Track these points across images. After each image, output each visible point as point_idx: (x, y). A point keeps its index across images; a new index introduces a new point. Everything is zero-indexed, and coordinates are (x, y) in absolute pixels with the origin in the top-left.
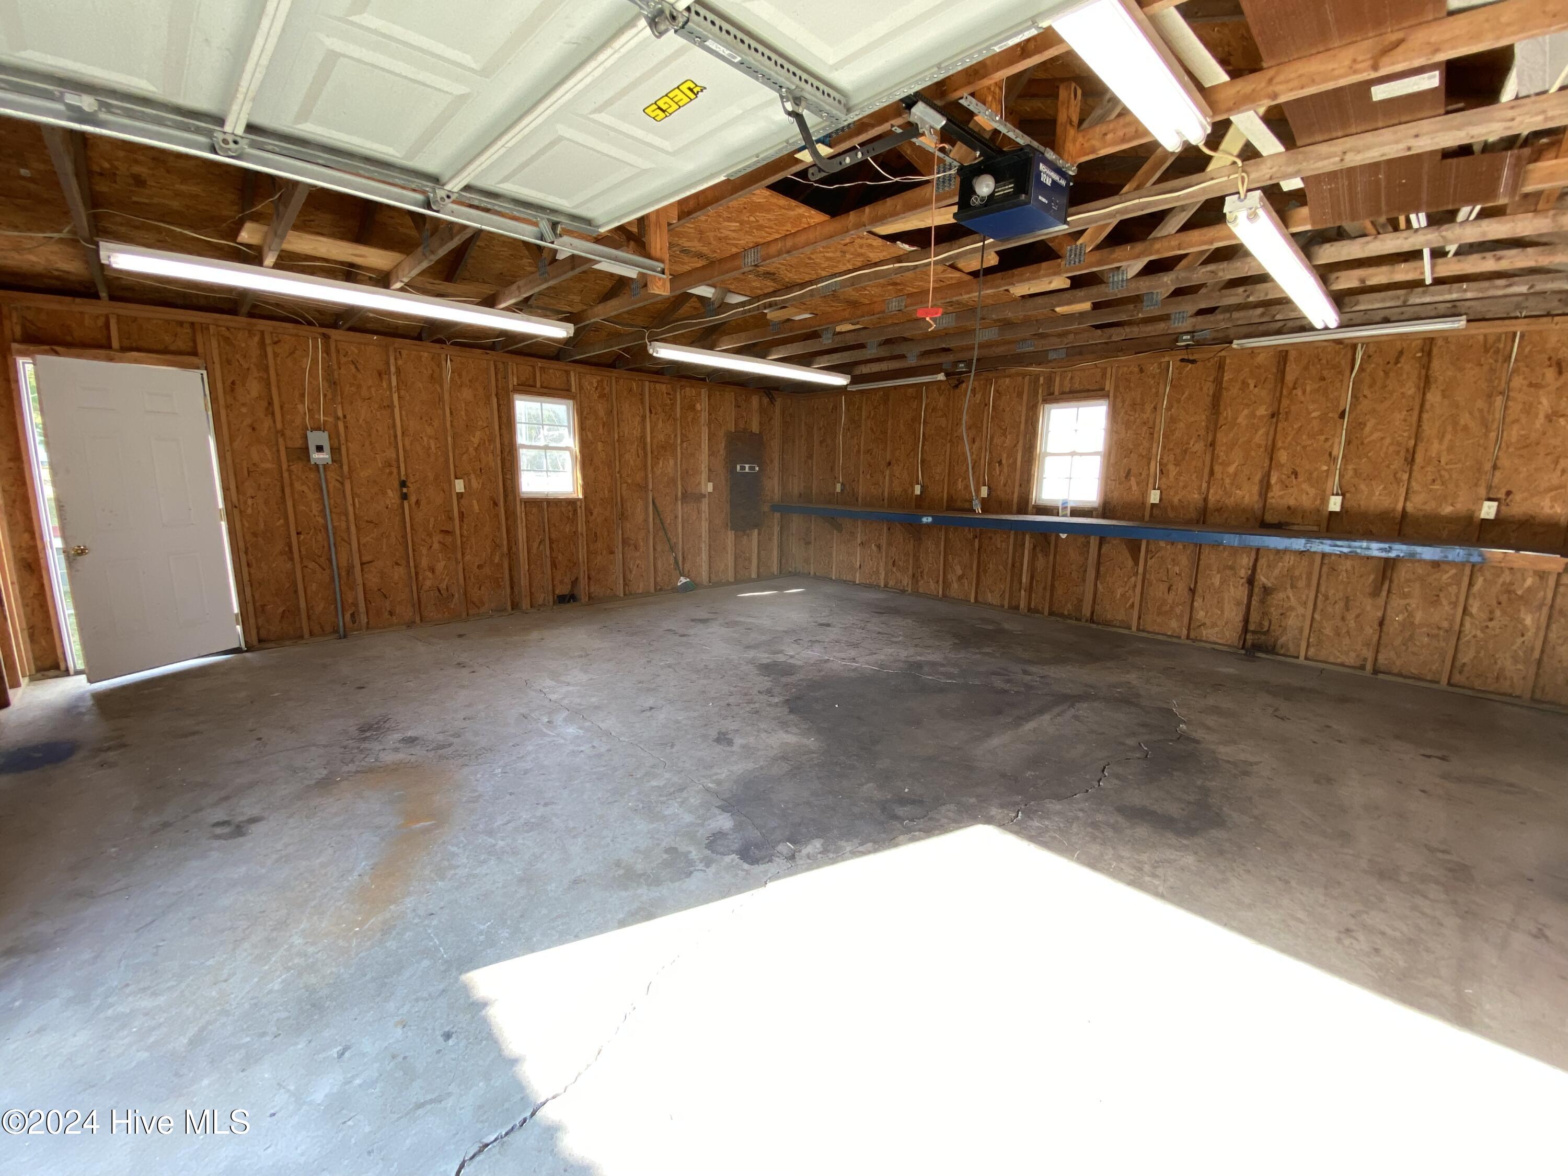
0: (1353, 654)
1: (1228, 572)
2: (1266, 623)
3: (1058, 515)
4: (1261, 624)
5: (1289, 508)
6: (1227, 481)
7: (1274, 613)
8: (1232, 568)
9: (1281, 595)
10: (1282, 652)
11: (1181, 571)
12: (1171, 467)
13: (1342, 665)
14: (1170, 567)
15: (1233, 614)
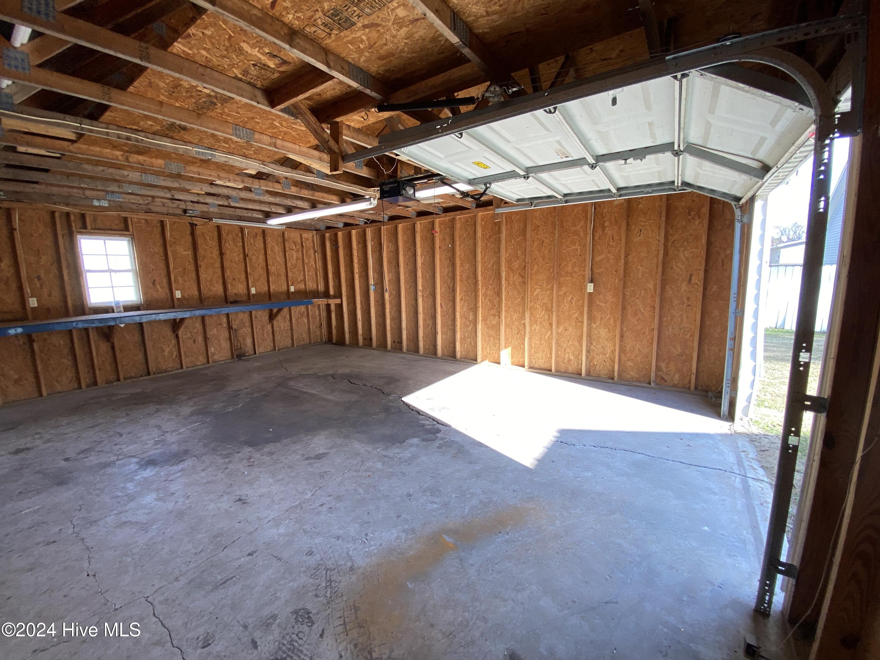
0: (269, 347)
1: (220, 326)
2: (239, 345)
3: (113, 312)
4: (237, 346)
5: (235, 294)
6: (208, 283)
7: (241, 339)
8: (221, 324)
9: (241, 331)
10: (247, 354)
11: (198, 330)
12: (180, 278)
13: (267, 352)
14: (191, 330)
15: (225, 345)
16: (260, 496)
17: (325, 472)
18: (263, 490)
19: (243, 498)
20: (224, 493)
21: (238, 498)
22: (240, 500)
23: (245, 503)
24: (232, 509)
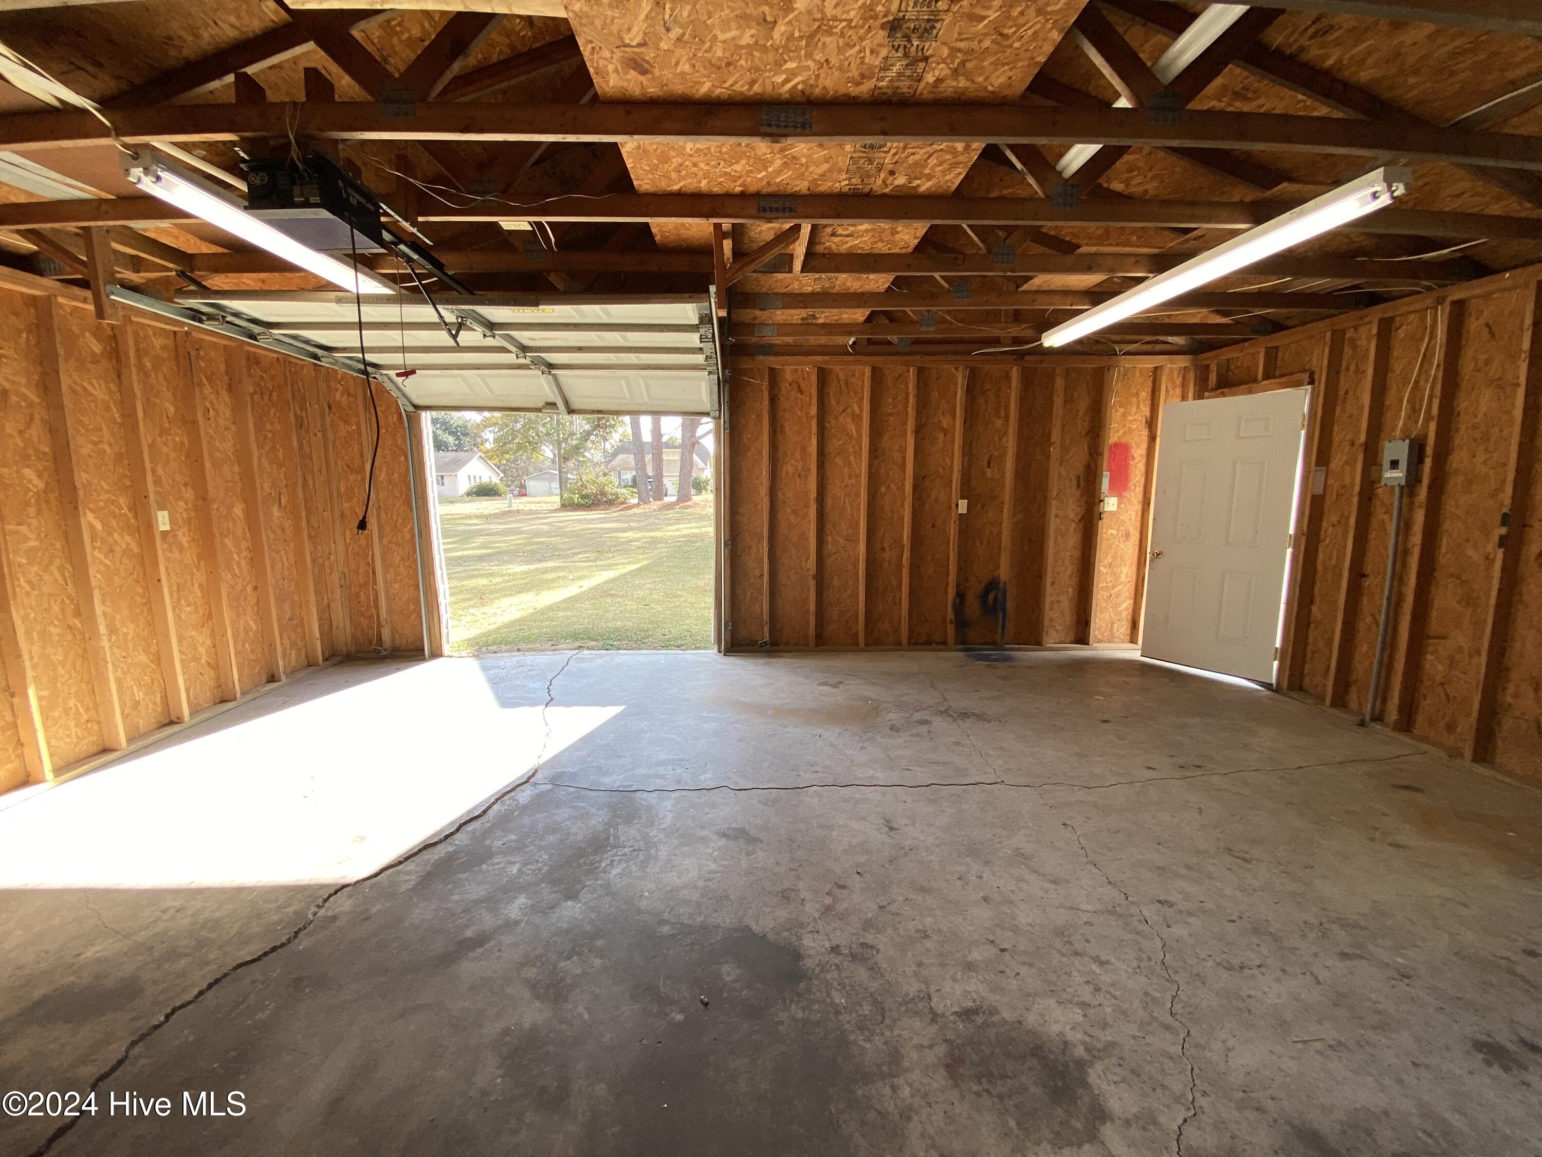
16: (864, 819)
17: (765, 804)
18: (855, 824)
19: (886, 829)
20: (906, 853)
21: (892, 833)
22: (892, 829)
23: (888, 821)
24: (905, 821)
